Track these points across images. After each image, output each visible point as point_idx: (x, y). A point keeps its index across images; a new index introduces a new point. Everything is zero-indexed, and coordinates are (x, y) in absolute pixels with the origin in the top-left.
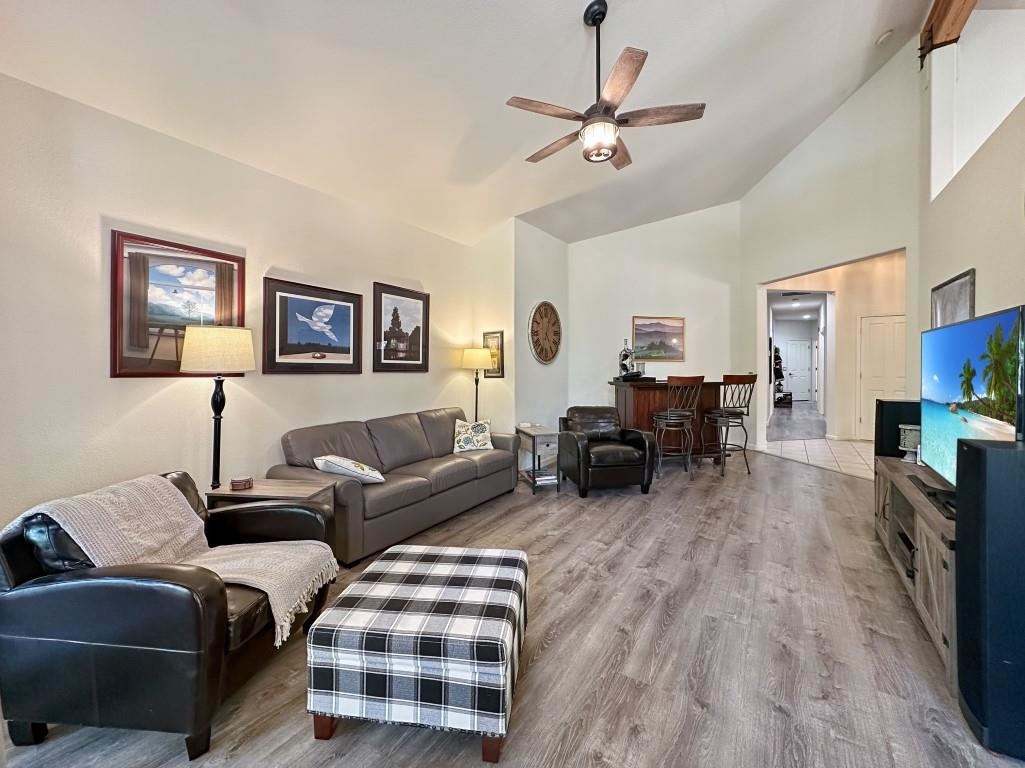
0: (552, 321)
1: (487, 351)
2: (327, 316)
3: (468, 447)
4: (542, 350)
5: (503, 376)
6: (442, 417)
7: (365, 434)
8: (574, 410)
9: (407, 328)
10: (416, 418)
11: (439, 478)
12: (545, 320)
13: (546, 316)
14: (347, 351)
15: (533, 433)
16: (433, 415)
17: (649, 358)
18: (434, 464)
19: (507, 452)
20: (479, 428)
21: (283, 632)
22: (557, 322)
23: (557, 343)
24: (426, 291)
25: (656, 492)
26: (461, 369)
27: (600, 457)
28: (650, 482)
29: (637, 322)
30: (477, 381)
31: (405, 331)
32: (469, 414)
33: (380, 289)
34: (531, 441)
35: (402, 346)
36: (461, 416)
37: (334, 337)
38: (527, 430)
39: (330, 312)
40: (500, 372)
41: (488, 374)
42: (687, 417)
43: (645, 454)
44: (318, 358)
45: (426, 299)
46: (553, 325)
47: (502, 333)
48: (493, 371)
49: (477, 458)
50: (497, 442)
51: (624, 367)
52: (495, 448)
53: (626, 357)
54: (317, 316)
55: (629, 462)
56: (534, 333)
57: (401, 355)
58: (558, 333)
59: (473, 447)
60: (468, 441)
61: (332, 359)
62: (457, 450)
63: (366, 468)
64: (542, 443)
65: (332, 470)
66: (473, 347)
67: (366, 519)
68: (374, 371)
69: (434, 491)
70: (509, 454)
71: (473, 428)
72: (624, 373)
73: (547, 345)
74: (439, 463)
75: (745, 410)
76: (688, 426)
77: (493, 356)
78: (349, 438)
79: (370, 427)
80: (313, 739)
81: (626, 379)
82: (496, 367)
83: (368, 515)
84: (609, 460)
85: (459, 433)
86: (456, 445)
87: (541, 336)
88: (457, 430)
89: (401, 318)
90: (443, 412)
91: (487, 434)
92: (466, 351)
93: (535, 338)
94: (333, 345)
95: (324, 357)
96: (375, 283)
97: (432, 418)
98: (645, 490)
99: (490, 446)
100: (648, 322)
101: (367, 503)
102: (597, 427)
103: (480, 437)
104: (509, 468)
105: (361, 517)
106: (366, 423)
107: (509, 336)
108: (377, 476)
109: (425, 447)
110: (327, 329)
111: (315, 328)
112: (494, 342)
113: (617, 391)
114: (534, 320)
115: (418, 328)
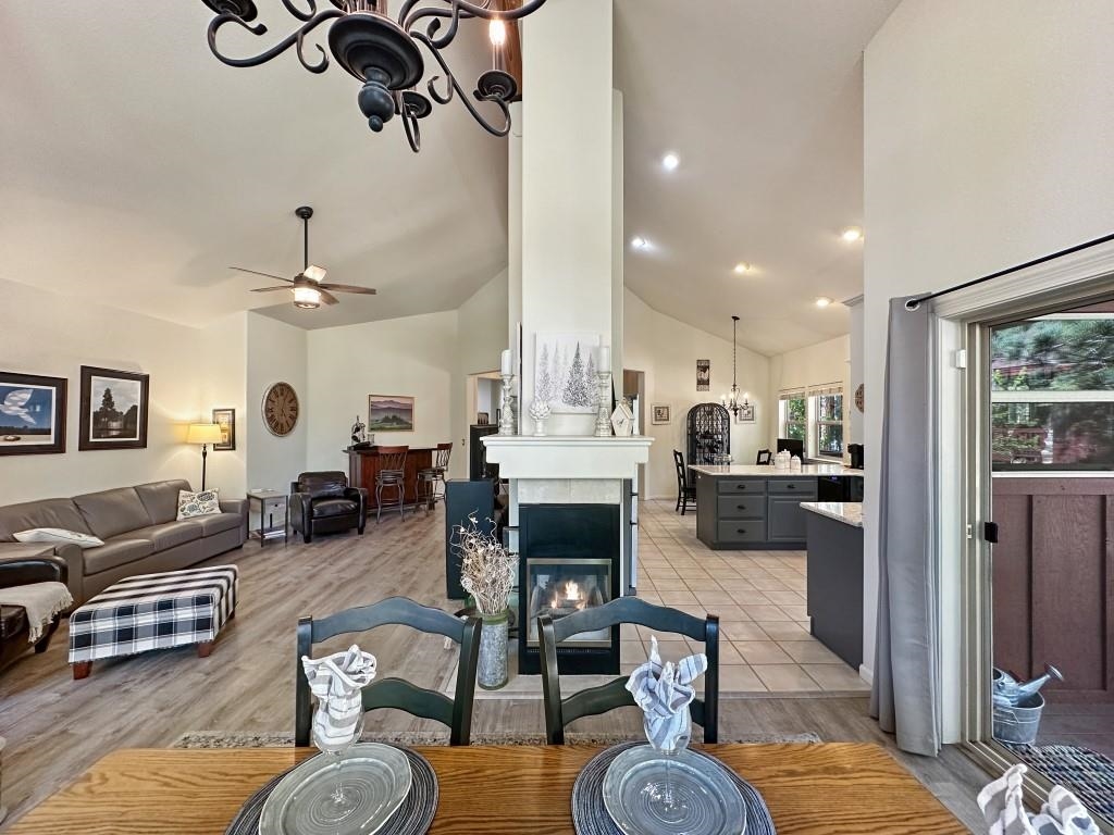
0: (288, 399)
1: (217, 426)
2: (22, 400)
3: (195, 513)
4: (277, 424)
5: (234, 449)
6: (163, 489)
7: (72, 508)
8: (304, 476)
9: (122, 407)
10: (133, 490)
11: (161, 539)
12: (281, 398)
13: (282, 394)
14: (48, 432)
15: (261, 497)
16: (153, 487)
17: (382, 429)
18: (155, 530)
19: (234, 514)
20: (205, 496)
21: (36, 634)
22: (294, 399)
23: (294, 418)
24: (145, 373)
25: (370, 533)
26: (185, 443)
27: (321, 510)
28: (364, 525)
29: (373, 399)
30: (205, 454)
31: (118, 410)
32: (196, 484)
33: (87, 373)
34: (260, 504)
35: (115, 425)
36: (187, 487)
37: (31, 420)
38: (257, 495)
39: (27, 396)
40: (231, 444)
41: (216, 447)
42: (400, 475)
43: (359, 505)
44: (10, 440)
45: (145, 380)
46: (290, 402)
47: (233, 411)
48: (224, 444)
49: (202, 521)
50: (223, 507)
51: (355, 438)
52: (223, 512)
53: (358, 430)
54: (11, 401)
55: (346, 512)
56: (268, 410)
57: (114, 433)
58: (295, 409)
59: (196, 512)
60: (192, 508)
61: (27, 441)
62: (180, 516)
63: (83, 535)
64: (272, 504)
65: (44, 540)
66: (200, 422)
67: (85, 575)
68: (80, 450)
69: (156, 549)
70: (238, 515)
71: (199, 497)
72: (355, 443)
73: (283, 420)
74: (159, 529)
75: (445, 468)
76: (400, 482)
77: (223, 430)
78: (52, 512)
79: (77, 502)
80: (72, 680)
81: (356, 448)
82: (226, 440)
83: (88, 571)
84: (329, 512)
85: (184, 502)
86: (180, 513)
87: (277, 411)
88: (180, 500)
89: (115, 399)
90: (164, 485)
91: (215, 501)
92: (192, 427)
93: (270, 415)
94: (30, 427)
95: (18, 439)
96: (82, 367)
97: (151, 491)
98: (361, 532)
99: (217, 510)
100: (382, 400)
101: (87, 563)
102: (323, 488)
103: (207, 504)
104: (238, 527)
105: (81, 574)
106: (72, 499)
107: (241, 414)
108: (96, 541)
109: (144, 516)
110: (23, 414)
111: (7, 412)
112: (225, 419)
113: (350, 458)
114: (269, 399)
115: (135, 408)
